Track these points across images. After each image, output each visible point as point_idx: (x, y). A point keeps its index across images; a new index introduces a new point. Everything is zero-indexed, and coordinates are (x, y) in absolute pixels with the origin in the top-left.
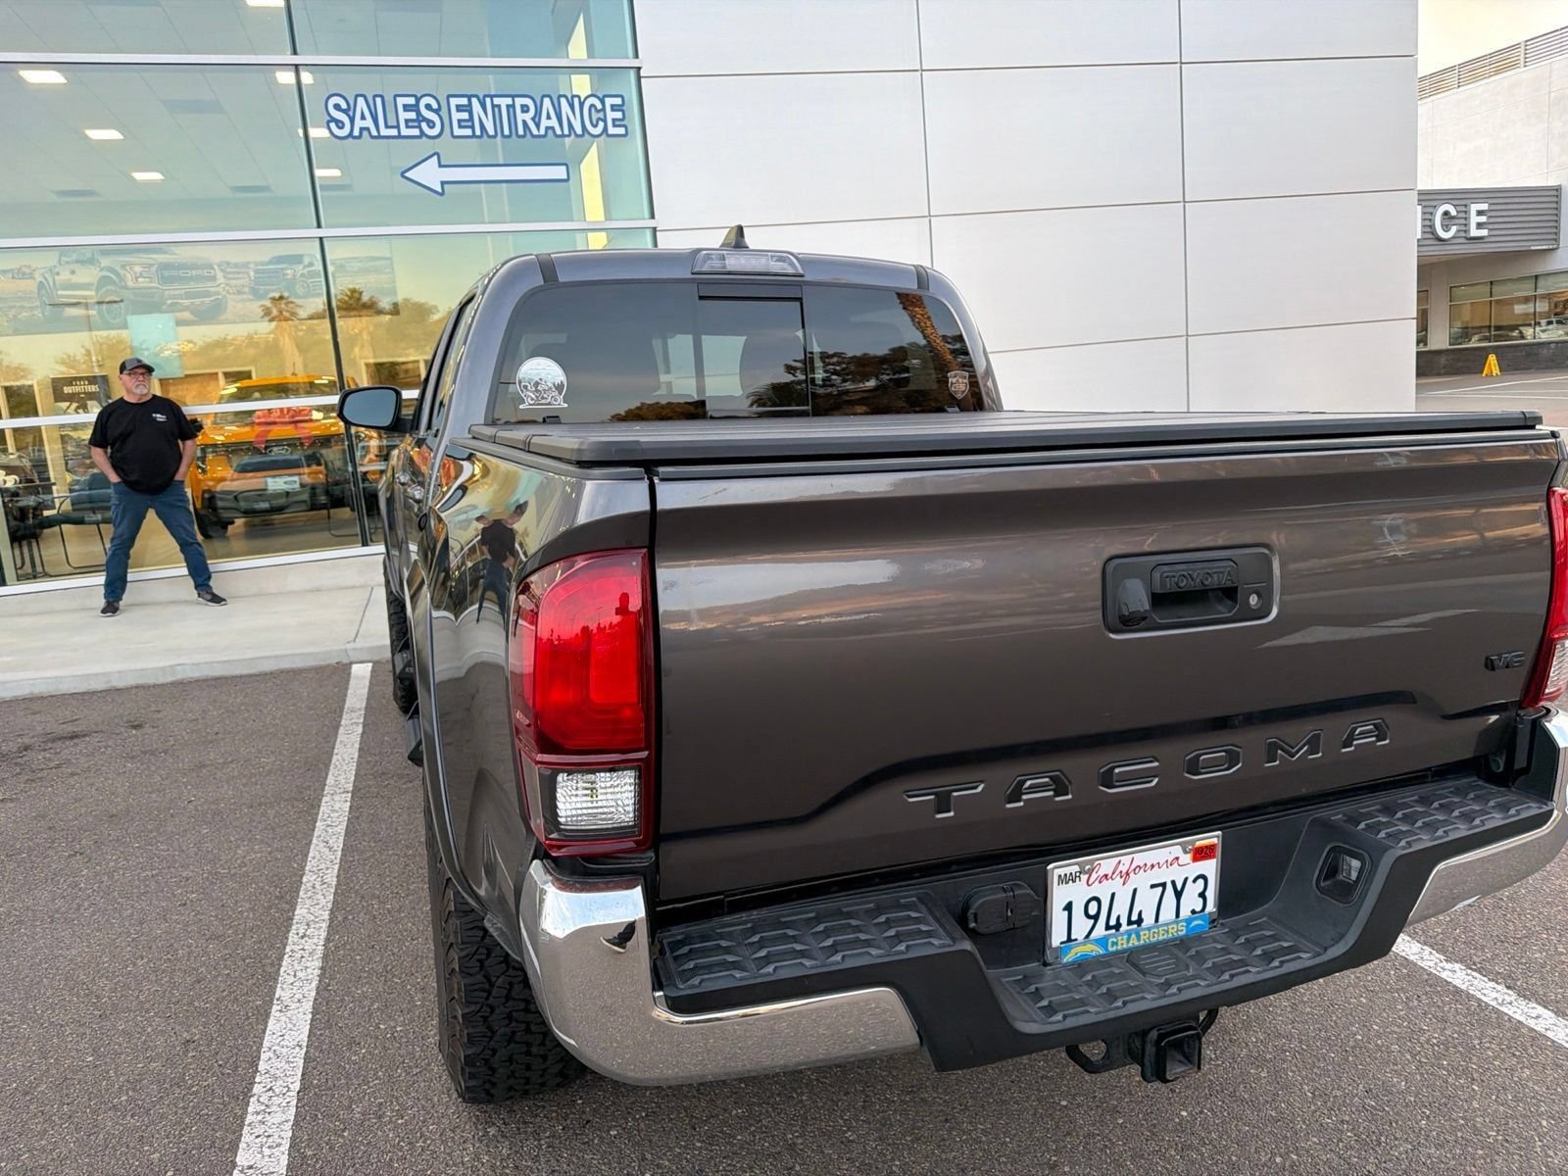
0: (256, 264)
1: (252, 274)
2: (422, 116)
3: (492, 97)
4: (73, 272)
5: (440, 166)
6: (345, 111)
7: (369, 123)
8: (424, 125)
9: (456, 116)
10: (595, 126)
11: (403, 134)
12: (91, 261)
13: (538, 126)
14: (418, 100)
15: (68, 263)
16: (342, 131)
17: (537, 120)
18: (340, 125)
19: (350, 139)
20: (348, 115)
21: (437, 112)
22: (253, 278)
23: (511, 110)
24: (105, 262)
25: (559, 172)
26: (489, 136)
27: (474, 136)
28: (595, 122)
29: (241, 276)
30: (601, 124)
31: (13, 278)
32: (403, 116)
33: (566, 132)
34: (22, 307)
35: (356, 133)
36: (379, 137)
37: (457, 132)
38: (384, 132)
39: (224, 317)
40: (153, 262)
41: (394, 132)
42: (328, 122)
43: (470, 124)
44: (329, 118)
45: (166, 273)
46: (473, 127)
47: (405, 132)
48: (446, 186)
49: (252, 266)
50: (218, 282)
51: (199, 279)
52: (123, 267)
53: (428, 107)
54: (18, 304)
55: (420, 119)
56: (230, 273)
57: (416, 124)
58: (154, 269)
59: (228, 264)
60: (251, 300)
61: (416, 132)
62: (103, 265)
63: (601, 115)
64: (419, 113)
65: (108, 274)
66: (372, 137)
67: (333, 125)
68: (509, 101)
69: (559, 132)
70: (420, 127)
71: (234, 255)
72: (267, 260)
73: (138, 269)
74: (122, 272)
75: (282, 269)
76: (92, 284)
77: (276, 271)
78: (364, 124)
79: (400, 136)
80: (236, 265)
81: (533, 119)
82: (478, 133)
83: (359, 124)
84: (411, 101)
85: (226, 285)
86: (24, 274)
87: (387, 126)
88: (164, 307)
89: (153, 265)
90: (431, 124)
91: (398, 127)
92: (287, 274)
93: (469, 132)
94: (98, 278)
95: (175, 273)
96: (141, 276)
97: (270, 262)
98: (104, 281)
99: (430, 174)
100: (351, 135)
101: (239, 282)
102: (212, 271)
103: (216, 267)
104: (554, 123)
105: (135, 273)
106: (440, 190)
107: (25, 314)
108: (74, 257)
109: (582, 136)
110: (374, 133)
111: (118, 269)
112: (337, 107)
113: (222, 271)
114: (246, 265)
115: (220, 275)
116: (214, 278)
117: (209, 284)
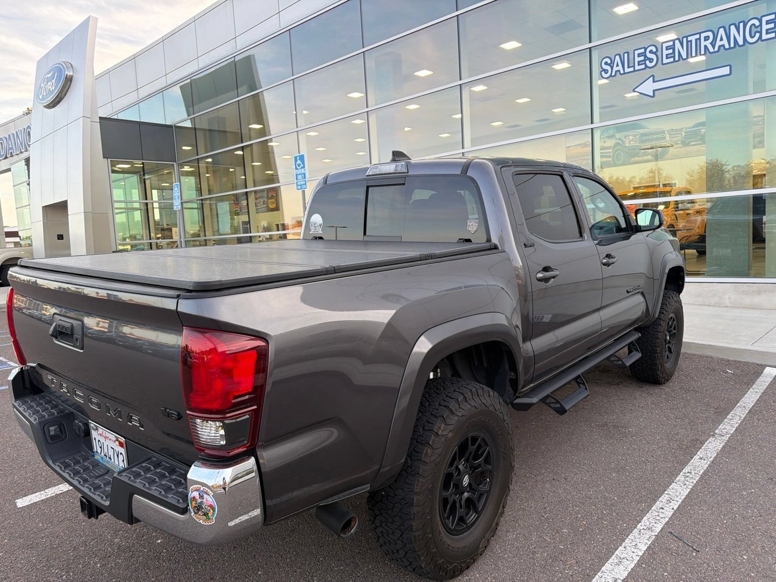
0: (686, 128)
1: (683, 134)
2: (647, 57)
3: (687, 37)
4: (605, 142)
5: (654, 82)
6: (609, 65)
7: (620, 68)
8: (647, 62)
9: (665, 52)
10: (752, 37)
11: (636, 69)
12: (612, 137)
13: (714, 47)
14: (646, 49)
15: (603, 138)
16: (605, 75)
17: (714, 43)
18: (606, 71)
19: (611, 78)
20: (611, 66)
21: (655, 53)
22: (683, 136)
23: (698, 41)
24: (618, 136)
25: (726, 70)
26: (683, 59)
27: (674, 61)
28: (753, 35)
29: (678, 135)
30: (758, 35)
31: (583, 147)
32: (637, 59)
33: (732, 45)
34: (584, 159)
35: (613, 74)
36: (625, 73)
37: (665, 61)
38: (627, 70)
39: (666, 157)
40: (637, 133)
41: (632, 69)
42: (601, 71)
43: (673, 55)
44: (602, 70)
45: (643, 138)
46: (674, 57)
47: (637, 68)
48: (656, 92)
49: (684, 130)
50: (667, 140)
51: (658, 139)
52: (625, 137)
53: (651, 52)
54: (582, 158)
55: (646, 58)
56: (672, 135)
57: (644, 62)
58: (638, 136)
59: (672, 130)
60: (682, 147)
61: (643, 66)
62: (617, 137)
63: (759, 29)
64: (645, 56)
65: (619, 141)
66: (621, 74)
67: (603, 73)
68: (698, 36)
69: (727, 46)
70: (645, 64)
71: (675, 125)
72: (692, 126)
73: (631, 138)
74: (624, 140)
75: (699, 129)
76: (611, 147)
77: (696, 131)
78: (618, 69)
79: (635, 71)
80: (676, 130)
81: (711, 43)
82: (677, 59)
83: (615, 69)
84: (643, 50)
85: (670, 141)
86: (587, 145)
87: (629, 67)
88: (640, 154)
89: (637, 135)
90: (651, 60)
91: (634, 66)
92: (702, 132)
93: (672, 60)
94: (614, 144)
95: (647, 138)
96: (632, 141)
97: (694, 127)
98: (617, 144)
99: (648, 87)
100: (611, 76)
101: (677, 139)
102: (664, 135)
103: (666, 132)
104: (725, 42)
105: (630, 139)
106: (652, 94)
107: (584, 162)
108: (606, 135)
109: (744, 45)
110: (622, 72)
111: (623, 138)
112: (606, 63)
113: (669, 134)
114: (681, 130)
115: (667, 136)
116: (665, 138)
117: (662, 141)
